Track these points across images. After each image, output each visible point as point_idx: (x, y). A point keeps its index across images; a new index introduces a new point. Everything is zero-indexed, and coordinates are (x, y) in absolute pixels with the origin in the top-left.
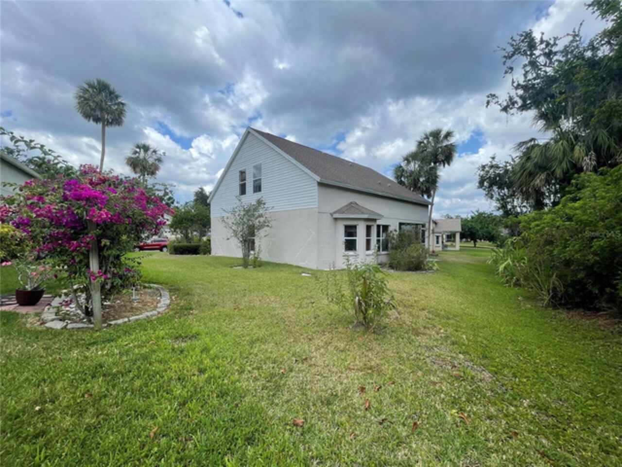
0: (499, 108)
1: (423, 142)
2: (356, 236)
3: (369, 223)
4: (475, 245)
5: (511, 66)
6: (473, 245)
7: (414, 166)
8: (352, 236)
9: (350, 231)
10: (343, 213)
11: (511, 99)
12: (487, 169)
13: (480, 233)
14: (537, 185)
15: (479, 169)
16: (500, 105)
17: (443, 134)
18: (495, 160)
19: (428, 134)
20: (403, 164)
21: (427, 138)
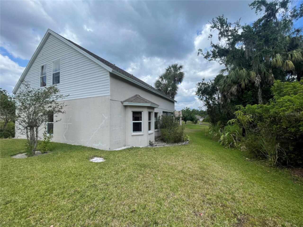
0: (204, 57)
1: (169, 70)
2: (141, 120)
3: (150, 111)
4: (186, 123)
5: (212, 34)
6: (185, 123)
7: (165, 82)
8: (138, 120)
9: (137, 116)
10: (132, 102)
11: (208, 53)
12: (201, 85)
13: (188, 117)
14: (233, 91)
15: (197, 85)
16: (203, 55)
17: (178, 66)
18: (205, 80)
19: (171, 66)
20: (160, 80)
21: (170, 68)
